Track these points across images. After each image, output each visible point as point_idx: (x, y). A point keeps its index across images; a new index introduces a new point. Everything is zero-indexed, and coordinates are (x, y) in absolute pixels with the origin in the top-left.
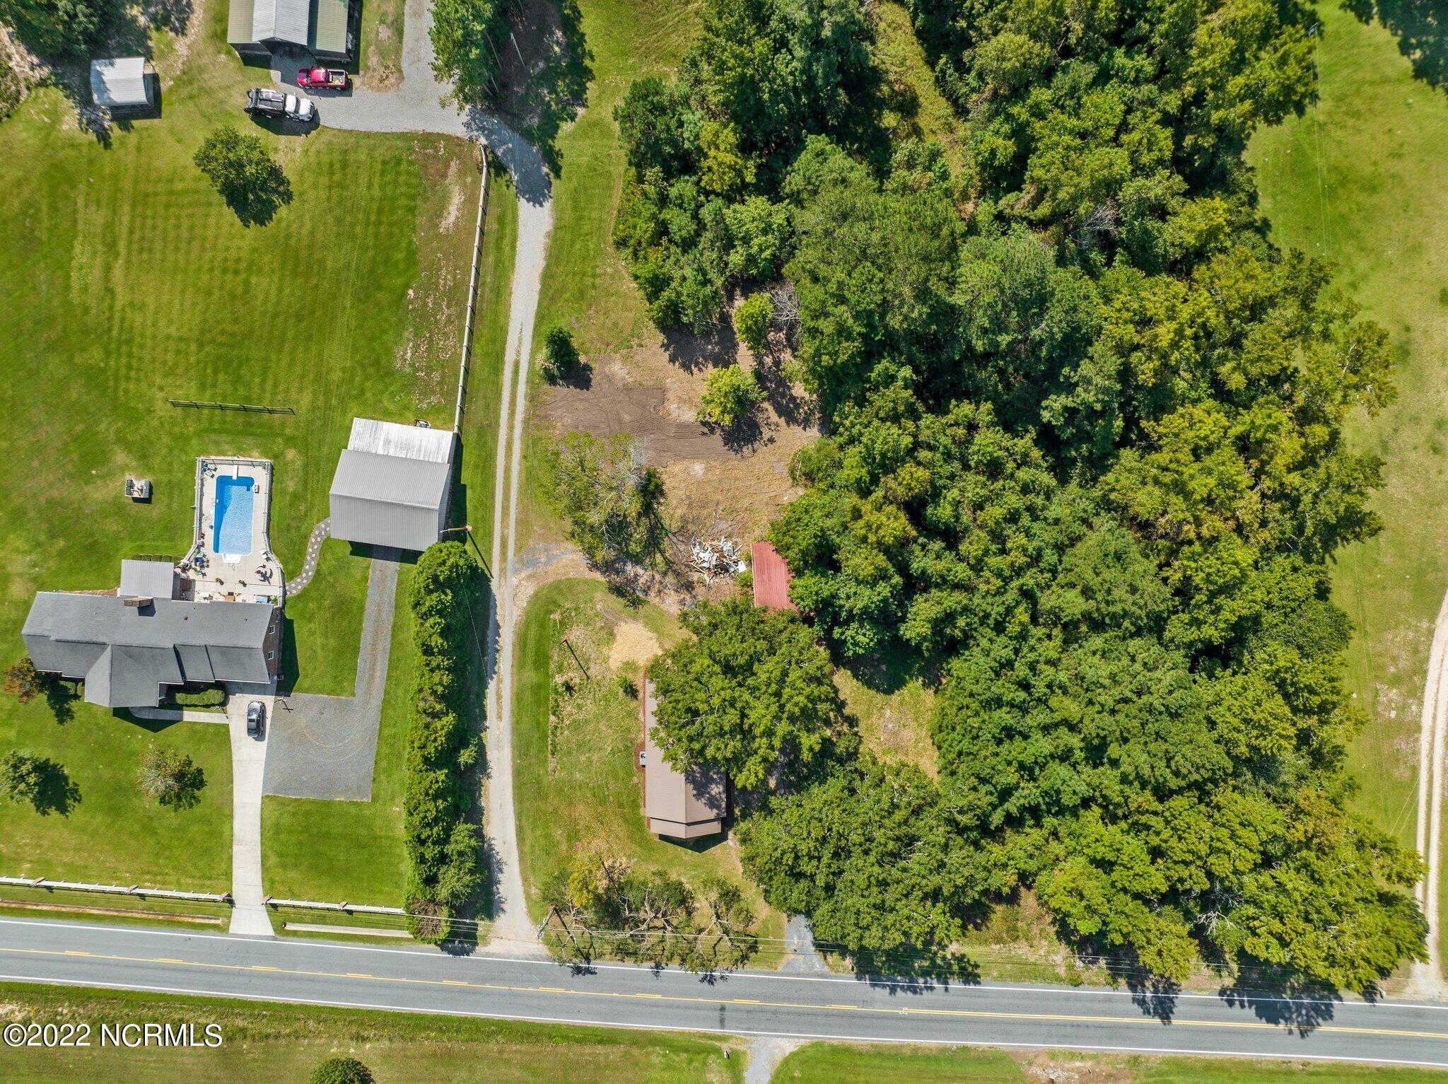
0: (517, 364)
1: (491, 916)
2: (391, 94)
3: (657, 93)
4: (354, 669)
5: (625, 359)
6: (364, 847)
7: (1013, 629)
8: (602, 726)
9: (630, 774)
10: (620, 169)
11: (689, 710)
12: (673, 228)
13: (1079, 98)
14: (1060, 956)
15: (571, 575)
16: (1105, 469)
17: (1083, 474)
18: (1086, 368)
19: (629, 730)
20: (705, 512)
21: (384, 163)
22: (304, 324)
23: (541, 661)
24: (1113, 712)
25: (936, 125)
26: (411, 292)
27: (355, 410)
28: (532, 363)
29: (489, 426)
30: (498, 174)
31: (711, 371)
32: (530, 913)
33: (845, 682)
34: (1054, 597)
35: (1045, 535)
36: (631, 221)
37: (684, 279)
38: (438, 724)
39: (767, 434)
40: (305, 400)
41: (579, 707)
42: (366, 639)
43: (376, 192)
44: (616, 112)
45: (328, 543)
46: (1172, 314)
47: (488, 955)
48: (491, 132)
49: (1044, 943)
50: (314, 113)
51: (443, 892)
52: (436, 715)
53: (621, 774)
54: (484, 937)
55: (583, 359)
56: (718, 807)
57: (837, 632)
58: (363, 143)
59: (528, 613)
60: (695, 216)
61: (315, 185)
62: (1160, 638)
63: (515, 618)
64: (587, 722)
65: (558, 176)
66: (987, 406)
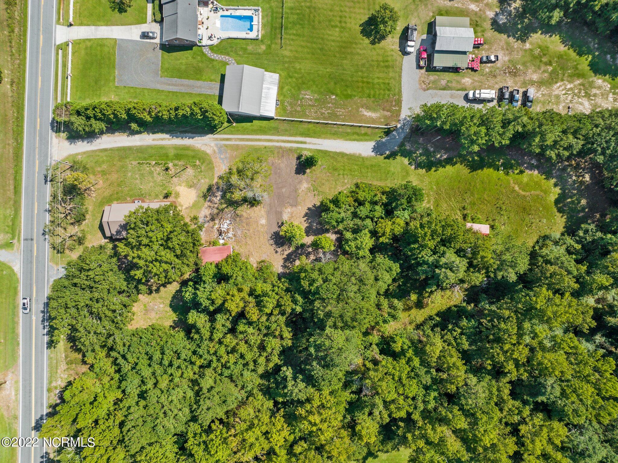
0: (305, 143)
1: (68, 138)
2: (418, 86)
3: (416, 199)
4: (172, 77)
5: (308, 189)
6: (96, 83)
7: (194, 359)
8: (151, 184)
9: (131, 196)
10: (389, 184)
11: (148, 222)
12: (361, 208)
13: (414, 378)
14: (61, 383)
15: (216, 169)
16: (264, 394)
17: (263, 385)
18: (302, 385)
19: (150, 195)
20: (245, 225)
21: (388, 84)
22: (319, 51)
23: (178, 157)
24: (158, 402)
25: (412, 317)
26: (334, 97)
27: (283, 74)
28: (306, 149)
29: (278, 132)
30: (385, 132)
31: (304, 225)
32: (70, 156)
33: (174, 287)
34: (210, 374)
35: (236, 370)
36: (366, 190)
37: (340, 213)
38: (146, 114)
39: (279, 250)
40: (287, 53)
41: (159, 174)
42: (186, 82)
43: (376, 81)
44: (409, 182)
45: (225, 64)
46: (323, 421)
47: (51, 138)
48: (403, 129)
49: (66, 376)
50: (409, 53)
51: (74, 118)
52: (149, 113)
53: (131, 193)
54: (59, 136)
55: (308, 171)
56: (117, 235)
57: (191, 283)
58: (397, 75)
59: (199, 151)
60: (367, 217)
61: (378, 55)
62: (189, 421)
63: (197, 145)
64: (153, 177)
65: (385, 158)
66: (290, 343)
